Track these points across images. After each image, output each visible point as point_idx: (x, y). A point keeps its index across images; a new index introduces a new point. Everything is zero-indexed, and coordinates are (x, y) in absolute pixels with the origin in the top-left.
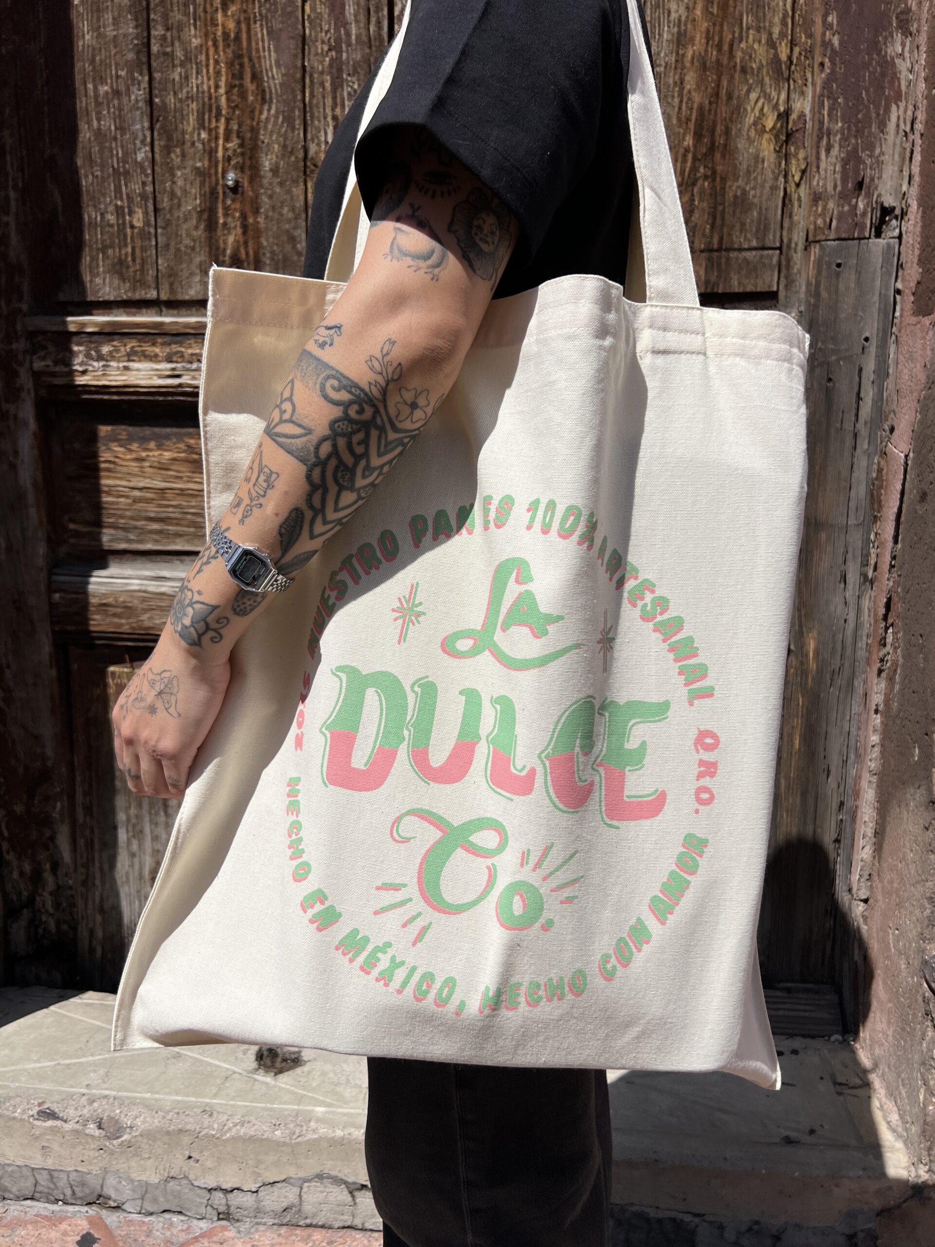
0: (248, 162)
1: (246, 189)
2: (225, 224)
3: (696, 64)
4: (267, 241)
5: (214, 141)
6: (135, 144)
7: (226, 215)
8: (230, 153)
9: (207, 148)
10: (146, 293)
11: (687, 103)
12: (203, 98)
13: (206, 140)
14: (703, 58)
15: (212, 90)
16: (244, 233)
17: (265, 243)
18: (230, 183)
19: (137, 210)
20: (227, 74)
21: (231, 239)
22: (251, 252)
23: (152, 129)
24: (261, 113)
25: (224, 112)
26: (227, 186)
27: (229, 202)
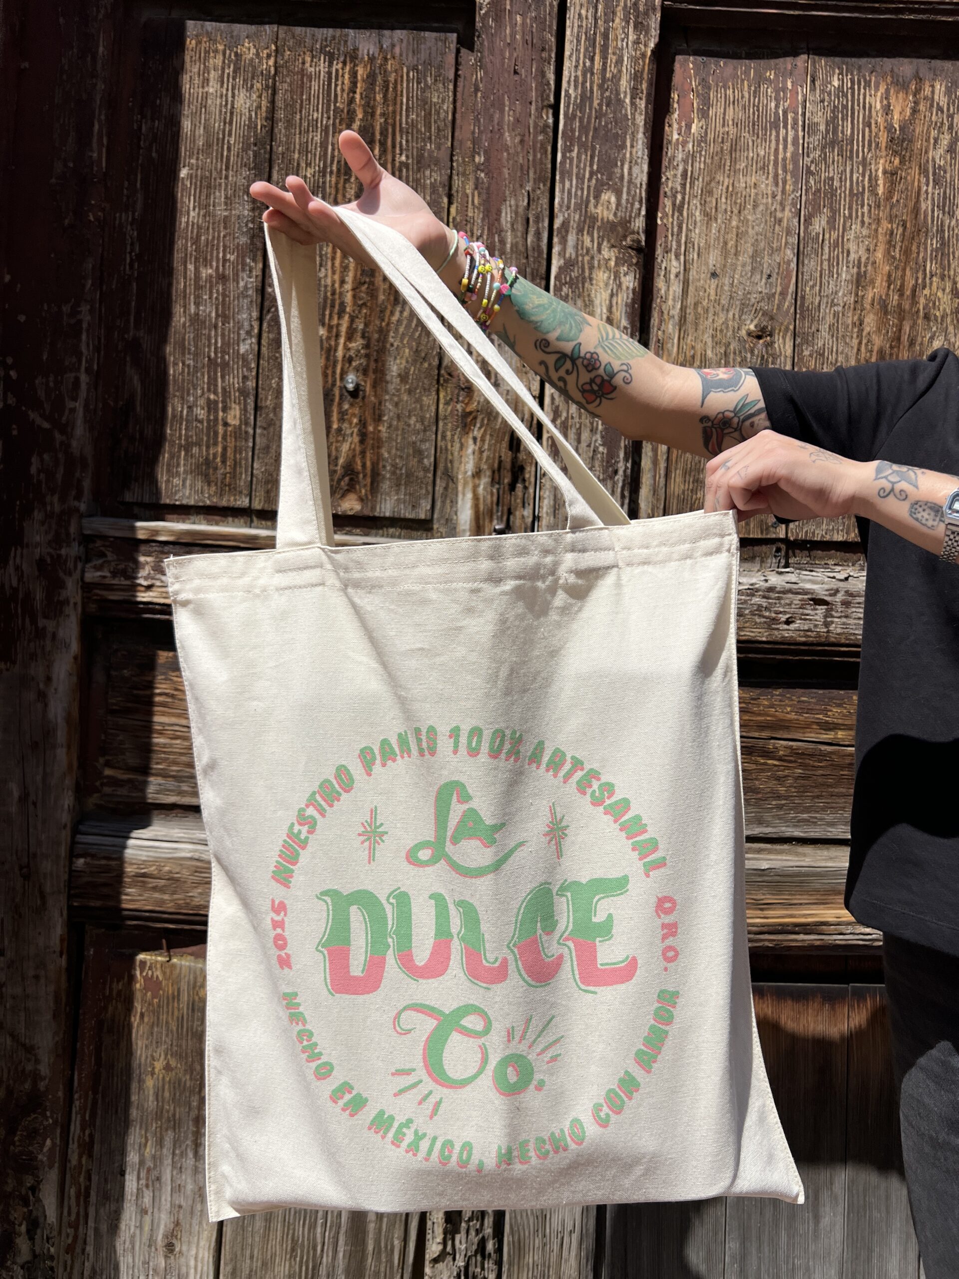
0: (373, 365)
1: (367, 393)
2: (339, 430)
3: (877, 307)
4: (389, 453)
5: (333, 339)
6: (239, 334)
7: (341, 420)
8: (352, 353)
9: (325, 345)
10: (235, 500)
11: (866, 345)
12: (326, 293)
13: (324, 338)
14: (884, 301)
15: (337, 285)
16: (362, 442)
17: (386, 455)
18: (350, 386)
19: (233, 405)
20: (356, 270)
21: (345, 447)
22: (368, 464)
23: (261, 319)
24: (392, 313)
25: (348, 309)
26: (345, 388)
27: (346, 406)
